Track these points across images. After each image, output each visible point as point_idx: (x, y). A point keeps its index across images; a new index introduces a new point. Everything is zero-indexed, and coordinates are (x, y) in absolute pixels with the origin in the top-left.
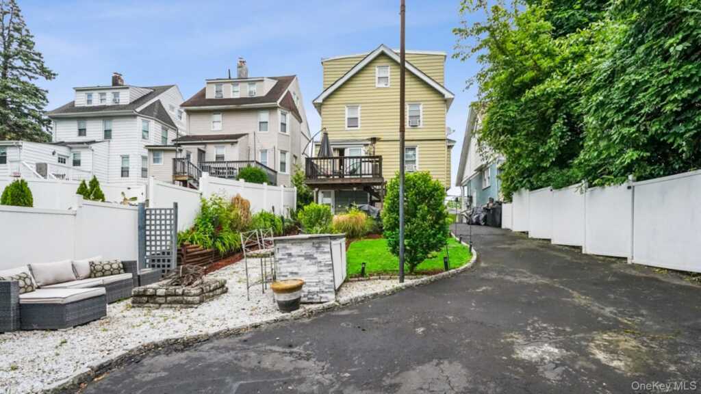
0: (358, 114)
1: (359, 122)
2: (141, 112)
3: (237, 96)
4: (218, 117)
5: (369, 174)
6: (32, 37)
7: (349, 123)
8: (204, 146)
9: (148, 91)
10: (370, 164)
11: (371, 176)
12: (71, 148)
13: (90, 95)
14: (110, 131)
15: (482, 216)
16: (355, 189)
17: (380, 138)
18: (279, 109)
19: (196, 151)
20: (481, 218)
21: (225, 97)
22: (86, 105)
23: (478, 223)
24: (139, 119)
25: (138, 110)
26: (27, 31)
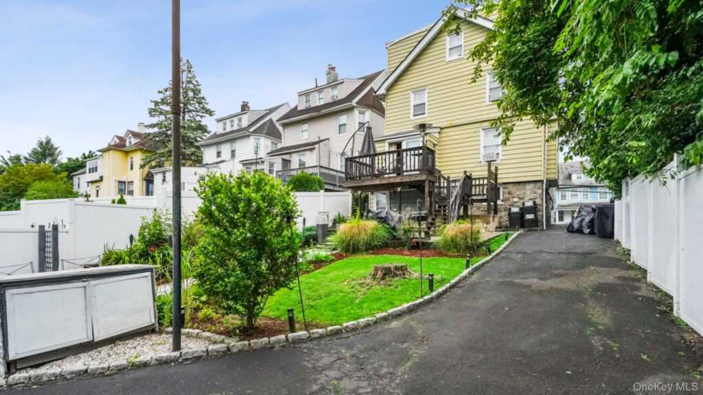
0: (425, 98)
1: (426, 108)
2: (254, 132)
3: (322, 102)
4: (305, 127)
5: (415, 170)
6: (199, 85)
7: (414, 111)
8: (288, 156)
9: (265, 112)
10: (417, 157)
11: (417, 172)
12: (208, 168)
13: (225, 124)
14: (235, 151)
15: (587, 219)
16: (399, 189)
17: (431, 125)
18: (355, 109)
19: (280, 161)
20: (585, 224)
21: (313, 105)
22: (223, 132)
23: (580, 231)
24: (252, 138)
25: (251, 130)
26: (197, 81)
